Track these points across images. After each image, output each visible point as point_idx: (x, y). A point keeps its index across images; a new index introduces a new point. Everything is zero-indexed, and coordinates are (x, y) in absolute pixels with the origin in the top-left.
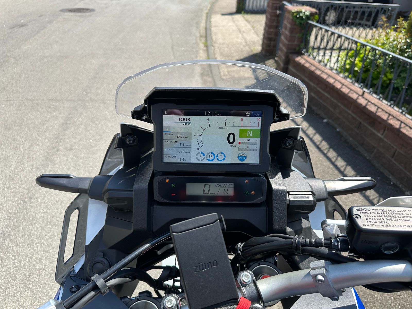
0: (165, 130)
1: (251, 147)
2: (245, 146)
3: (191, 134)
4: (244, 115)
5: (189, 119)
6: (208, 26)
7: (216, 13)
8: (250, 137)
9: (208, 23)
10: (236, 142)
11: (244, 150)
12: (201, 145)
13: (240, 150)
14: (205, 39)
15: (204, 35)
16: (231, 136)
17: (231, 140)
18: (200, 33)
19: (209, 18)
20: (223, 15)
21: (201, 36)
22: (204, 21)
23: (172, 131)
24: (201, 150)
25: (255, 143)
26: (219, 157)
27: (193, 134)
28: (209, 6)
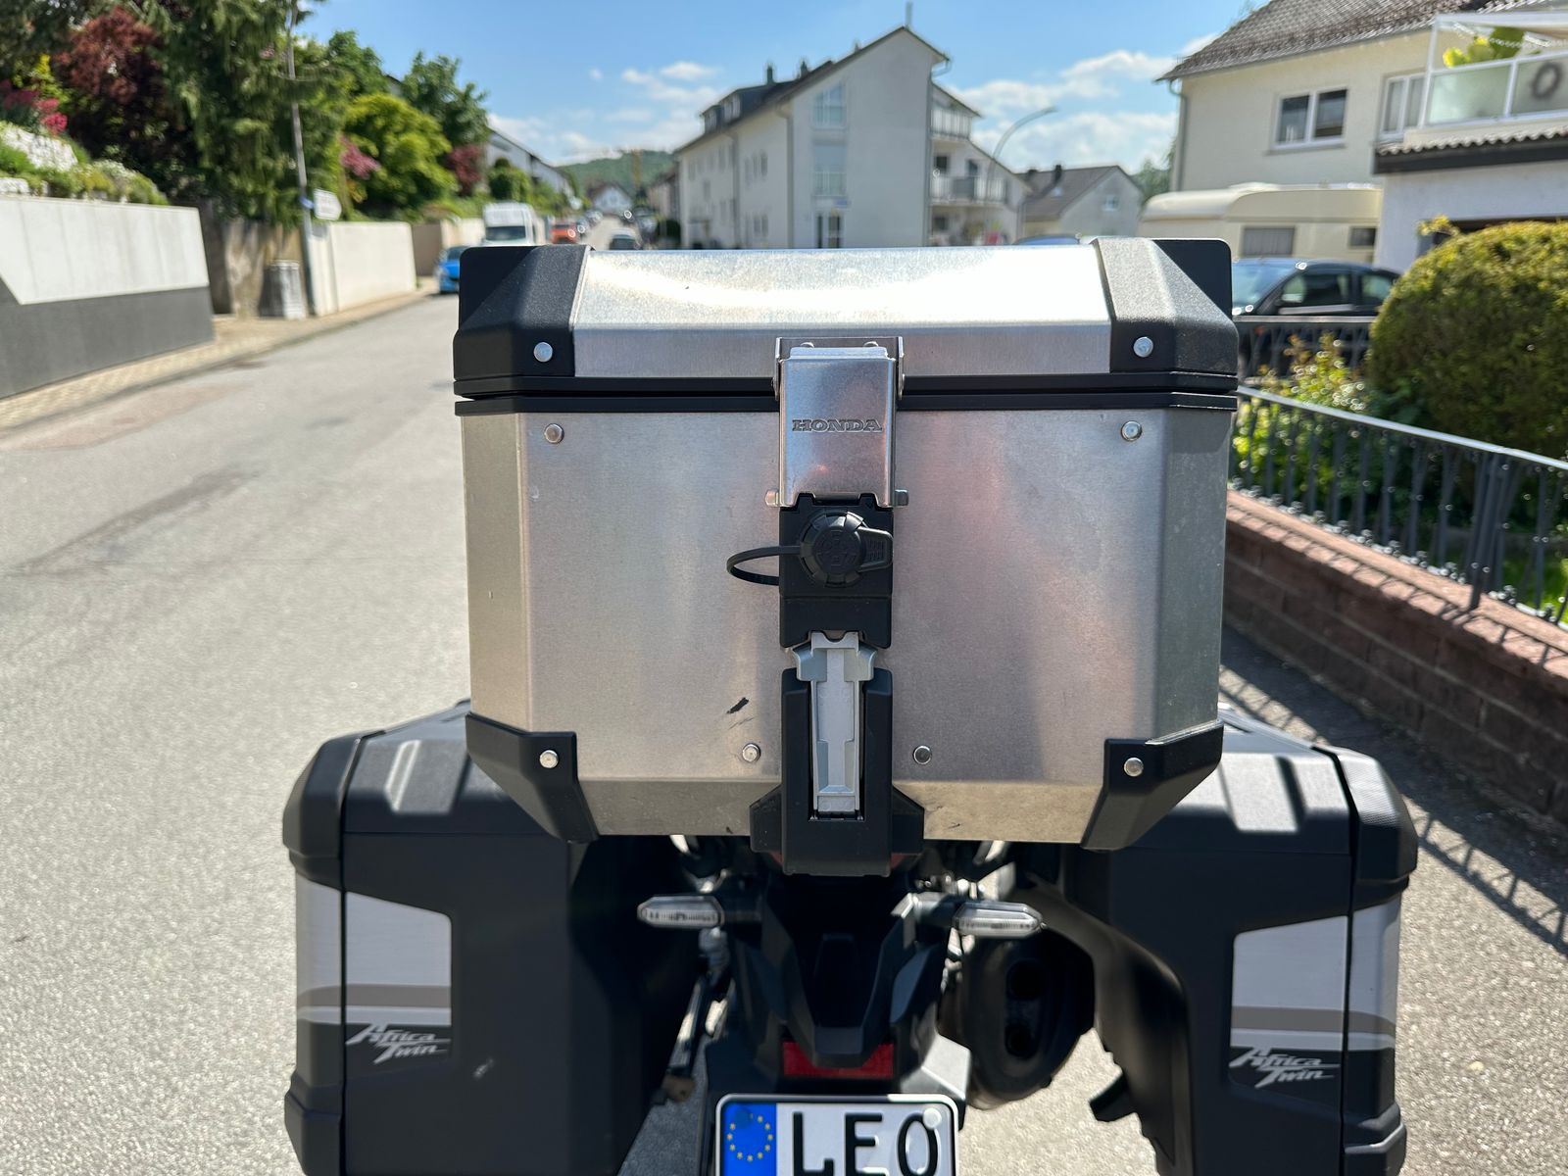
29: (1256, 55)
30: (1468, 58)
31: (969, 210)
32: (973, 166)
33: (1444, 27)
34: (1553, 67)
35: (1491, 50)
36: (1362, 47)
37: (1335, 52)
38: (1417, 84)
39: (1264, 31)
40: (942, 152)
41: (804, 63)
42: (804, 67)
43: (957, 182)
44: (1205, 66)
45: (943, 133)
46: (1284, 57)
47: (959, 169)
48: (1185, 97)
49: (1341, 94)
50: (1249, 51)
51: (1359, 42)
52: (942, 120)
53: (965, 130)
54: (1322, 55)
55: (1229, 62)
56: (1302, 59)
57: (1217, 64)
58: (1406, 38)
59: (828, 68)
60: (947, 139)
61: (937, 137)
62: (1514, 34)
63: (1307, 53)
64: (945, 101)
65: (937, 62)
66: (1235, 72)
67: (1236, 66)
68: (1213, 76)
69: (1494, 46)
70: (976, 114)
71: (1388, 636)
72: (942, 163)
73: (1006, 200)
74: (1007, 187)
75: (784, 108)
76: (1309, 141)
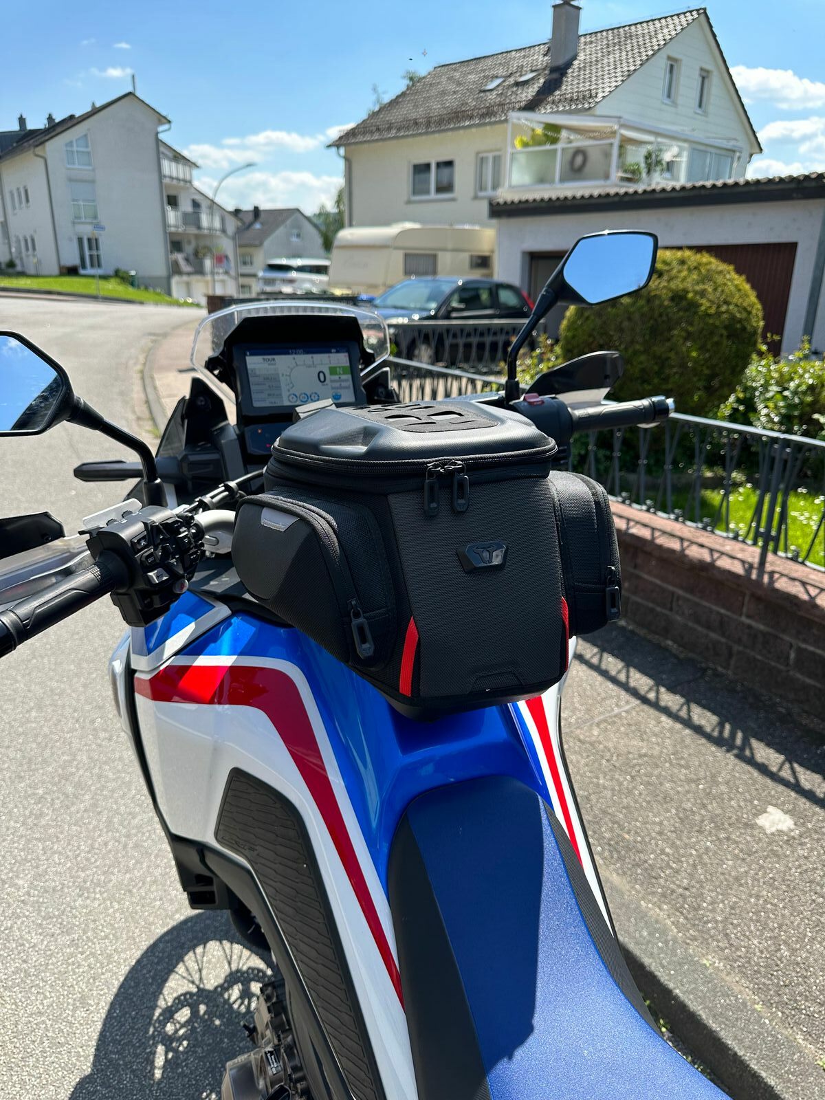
0: (249, 372)
1: (344, 384)
2: (337, 385)
3: (278, 374)
4: (331, 352)
5: (274, 359)
6: (151, 397)
7: (165, 369)
8: (340, 374)
9: (149, 390)
10: (328, 381)
11: (338, 388)
12: (291, 385)
13: (333, 388)
14: (150, 423)
15: (146, 414)
16: (321, 375)
17: (322, 379)
18: (134, 412)
19: (148, 381)
20: (181, 371)
21: (139, 419)
22: (137, 387)
23: (258, 372)
24: (291, 392)
25: (346, 380)
26: (313, 397)
27: (281, 375)
28: (142, 359)
29: (393, 133)
30: (531, 143)
31: (197, 237)
32: (196, 204)
33: (515, 121)
34: (579, 151)
35: (544, 139)
36: (461, 132)
37: (444, 135)
38: (497, 160)
39: (396, 116)
40: (172, 193)
41: (50, 115)
42: (50, 118)
43: (185, 215)
44: (360, 138)
45: (171, 178)
46: (413, 135)
47: (186, 206)
48: (347, 159)
49: (449, 164)
50: (389, 129)
51: (459, 128)
52: (169, 167)
53: (188, 178)
54: (437, 135)
55: (376, 136)
56: (424, 137)
57: (368, 137)
58: (488, 128)
59: (71, 122)
60: (175, 182)
61: (166, 181)
62: (555, 128)
63: (427, 133)
64: (170, 154)
65: (161, 123)
66: (380, 144)
67: (381, 139)
68: (366, 146)
69: (546, 135)
70: (195, 165)
71: (691, 590)
72: (173, 201)
73: (224, 231)
74: (223, 221)
75: (39, 150)
76: (433, 195)
